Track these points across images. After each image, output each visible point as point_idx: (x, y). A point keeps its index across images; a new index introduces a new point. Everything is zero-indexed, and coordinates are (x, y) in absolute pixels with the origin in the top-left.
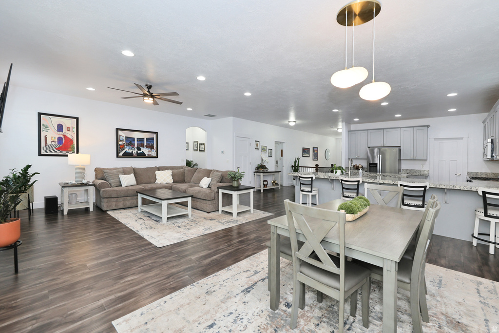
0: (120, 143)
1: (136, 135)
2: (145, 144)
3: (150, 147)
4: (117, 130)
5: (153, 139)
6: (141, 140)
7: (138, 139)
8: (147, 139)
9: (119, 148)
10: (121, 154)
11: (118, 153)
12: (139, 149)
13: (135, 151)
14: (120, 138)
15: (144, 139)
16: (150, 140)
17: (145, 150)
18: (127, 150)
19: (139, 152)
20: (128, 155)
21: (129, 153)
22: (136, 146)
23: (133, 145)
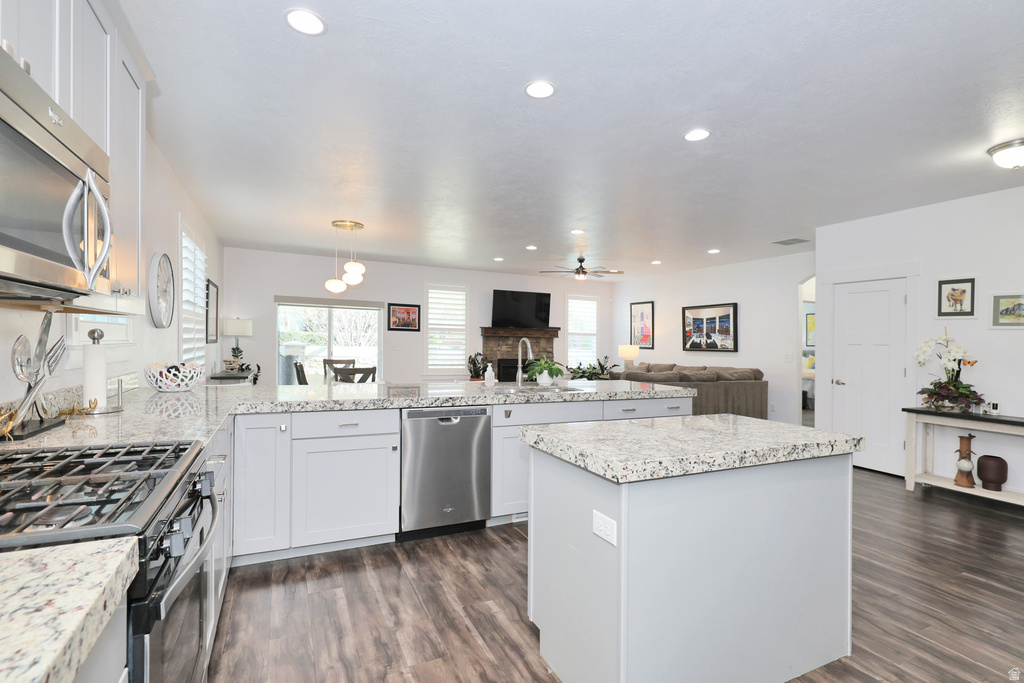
0: (687, 329)
1: (705, 314)
2: (717, 328)
3: (724, 331)
4: (684, 309)
5: (728, 316)
6: (712, 320)
7: (707, 319)
8: (720, 318)
9: (686, 336)
10: (688, 346)
11: (685, 344)
12: (709, 337)
13: (704, 340)
14: (688, 321)
15: (715, 318)
16: (724, 318)
17: (717, 338)
18: (695, 339)
19: (709, 341)
20: (696, 347)
21: (696, 343)
22: (705, 332)
23: (701, 330)
